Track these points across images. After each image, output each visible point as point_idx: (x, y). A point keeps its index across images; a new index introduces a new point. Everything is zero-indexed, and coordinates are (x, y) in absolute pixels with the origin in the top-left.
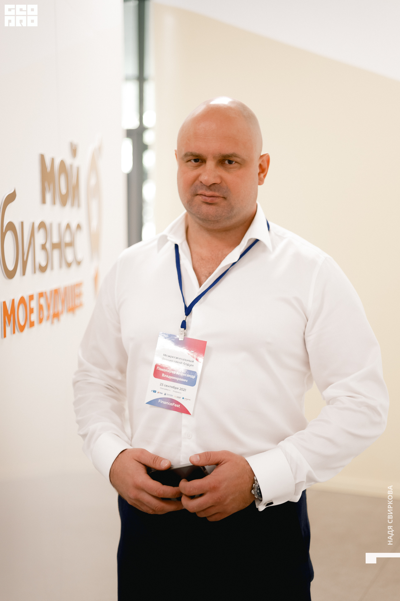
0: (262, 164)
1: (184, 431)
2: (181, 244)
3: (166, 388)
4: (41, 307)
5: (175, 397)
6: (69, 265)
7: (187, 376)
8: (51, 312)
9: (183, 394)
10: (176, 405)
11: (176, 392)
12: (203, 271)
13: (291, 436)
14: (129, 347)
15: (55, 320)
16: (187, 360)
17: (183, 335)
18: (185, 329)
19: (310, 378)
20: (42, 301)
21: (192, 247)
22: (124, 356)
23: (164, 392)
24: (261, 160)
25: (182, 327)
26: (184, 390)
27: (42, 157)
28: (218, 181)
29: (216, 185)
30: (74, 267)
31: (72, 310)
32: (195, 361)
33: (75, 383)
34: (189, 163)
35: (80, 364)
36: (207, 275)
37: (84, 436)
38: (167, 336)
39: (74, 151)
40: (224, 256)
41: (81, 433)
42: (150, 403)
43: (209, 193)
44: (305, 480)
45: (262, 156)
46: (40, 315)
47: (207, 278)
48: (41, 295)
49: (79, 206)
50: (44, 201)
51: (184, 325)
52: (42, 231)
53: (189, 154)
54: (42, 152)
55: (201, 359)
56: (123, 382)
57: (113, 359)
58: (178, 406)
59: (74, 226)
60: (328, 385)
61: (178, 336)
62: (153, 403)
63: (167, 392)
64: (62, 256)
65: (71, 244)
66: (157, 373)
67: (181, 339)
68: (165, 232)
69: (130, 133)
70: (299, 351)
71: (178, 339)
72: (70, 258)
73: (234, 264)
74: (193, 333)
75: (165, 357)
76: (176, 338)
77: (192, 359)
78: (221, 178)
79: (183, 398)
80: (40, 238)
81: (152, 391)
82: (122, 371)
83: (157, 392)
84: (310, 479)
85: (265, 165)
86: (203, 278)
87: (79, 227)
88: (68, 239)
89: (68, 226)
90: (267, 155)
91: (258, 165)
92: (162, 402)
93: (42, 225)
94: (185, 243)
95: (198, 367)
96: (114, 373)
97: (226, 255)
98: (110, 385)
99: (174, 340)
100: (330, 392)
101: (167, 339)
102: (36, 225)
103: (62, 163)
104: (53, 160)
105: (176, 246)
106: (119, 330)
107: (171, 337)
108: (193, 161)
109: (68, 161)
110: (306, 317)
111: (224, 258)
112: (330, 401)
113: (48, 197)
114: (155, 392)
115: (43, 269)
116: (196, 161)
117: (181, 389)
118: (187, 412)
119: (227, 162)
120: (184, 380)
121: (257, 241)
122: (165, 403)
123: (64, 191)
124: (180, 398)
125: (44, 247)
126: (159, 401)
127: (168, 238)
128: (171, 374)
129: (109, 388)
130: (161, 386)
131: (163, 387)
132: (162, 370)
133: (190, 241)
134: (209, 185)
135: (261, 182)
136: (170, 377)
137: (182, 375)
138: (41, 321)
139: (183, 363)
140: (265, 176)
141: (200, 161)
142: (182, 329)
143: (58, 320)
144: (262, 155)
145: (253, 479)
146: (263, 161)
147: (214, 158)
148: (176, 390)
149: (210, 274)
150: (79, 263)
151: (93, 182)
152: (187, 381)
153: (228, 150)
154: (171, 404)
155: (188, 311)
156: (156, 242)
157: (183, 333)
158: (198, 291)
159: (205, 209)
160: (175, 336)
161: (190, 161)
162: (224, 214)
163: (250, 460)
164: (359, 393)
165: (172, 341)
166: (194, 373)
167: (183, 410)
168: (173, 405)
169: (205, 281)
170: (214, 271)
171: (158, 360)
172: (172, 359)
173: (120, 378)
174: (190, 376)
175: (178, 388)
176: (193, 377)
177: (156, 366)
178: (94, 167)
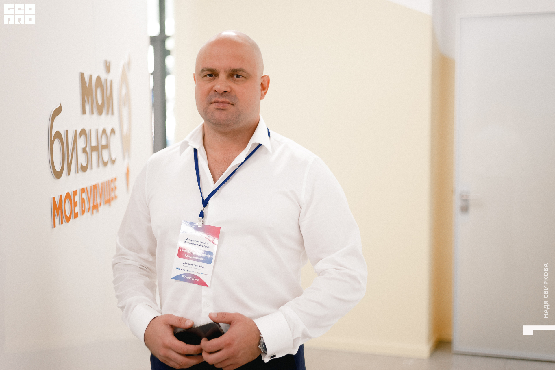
0: (263, 83)
1: (203, 300)
2: (200, 148)
3: (188, 265)
4: (83, 201)
5: (195, 272)
6: (105, 164)
7: (205, 256)
8: (92, 205)
9: (202, 270)
10: (196, 279)
11: (196, 269)
12: (217, 171)
13: (289, 301)
14: (157, 233)
15: (95, 211)
16: (205, 242)
17: (201, 223)
18: (203, 218)
19: (305, 256)
20: (84, 196)
21: (208, 151)
22: (153, 241)
23: (186, 269)
24: (263, 79)
25: (200, 216)
26: (203, 267)
27: (82, 75)
28: (228, 90)
29: (227, 93)
30: (109, 164)
31: (108, 202)
32: (211, 243)
33: (114, 265)
34: (205, 78)
35: (118, 249)
36: (220, 174)
37: (122, 308)
38: (189, 224)
39: (108, 68)
40: (234, 158)
41: (120, 306)
42: (175, 278)
43: (221, 99)
44: (301, 336)
45: (263, 77)
46: (82, 207)
47: (220, 177)
48: (83, 190)
49: (113, 114)
50: (84, 112)
51: (202, 215)
52: (83, 137)
53: (205, 69)
54: (82, 71)
55: (216, 241)
56: (153, 263)
57: (145, 244)
58: (198, 280)
59: (108, 131)
60: (318, 260)
61: (197, 224)
62: (177, 278)
63: (189, 269)
64: (100, 157)
65: (106, 147)
66: (181, 254)
67: (200, 225)
68: (186, 139)
69: (153, 40)
70: (295, 233)
71: (198, 226)
72: (106, 158)
73: (242, 163)
74: (209, 221)
75: (187, 241)
76: (196, 225)
77: (208, 242)
78: (231, 88)
79: (202, 274)
80: (81, 143)
81: (177, 268)
82: (153, 254)
83: (180, 269)
84: (305, 336)
85: (265, 84)
86: (217, 176)
87: (113, 131)
88: (104, 142)
89: (104, 131)
90: (267, 76)
91: (260, 83)
92: (185, 277)
93: (83, 132)
94: (203, 148)
95: (214, 249)
96: (146, 256)
97: (235, 157)
98: (144, 266)
99: (194, 227)
100: (320, 266)
101: (188, 226)
102: (78, 133)
103: (99, 78)
104: (91, 76)
105: (195, 150)
106: (149, 220)
107: (191, 224)
108: (208, 76)
109: (103, 76)
110: (300, 207)
111: (234, 160)
112: (320, 273)
113: (88, 108)
114: (179, 269)
115: (84, 169)
116: (210, 75)
117: (200, 266)
118: (206, 285)
119: (235, 77)
120: (203, 259)
121: (260, 145)
122: (187, 278)
123: (100, 102)
124: (199, 273)
125: (84, 150)
126: (183, 276)
127: (189, 144)
128: (192, 255)
129: (143, 268)
130: (184, 264)
131: (186, 265)
132: (185, 251)
133: (206, 146)
134: (221, 93)
135: (262, 97)
136: (191, 257)
137: (201, 255)
138: (83, 212)
139: (201, 245)
140: (265, 93)
141: (214, 76)
142: (200, 218)
143: (98, 211)
144: (263, 75)
145: (259, 336)
146: (264, 81)
147: (225, 71)
148: (196, 267)
149: (223, 173)
150: (113, 162)
151: (124, 92)
152: (205, 260)
153: (236, 66)
154: (192, 279)
155: (205, 203)
156: (179, 148)
157: (201, 221)
158: (213, 187)
159: (218, 115)
160: (194, 223)
161: (206, 76)
162: (233, 119)
163: (257, 321)
164: (343, 266)
165: (193, 227)
166: (211, 253)
167: (202, 283)
168: (194, 279)
169: (218, 179)
170: (226, 170)
171: (181, 244)
172: (192, 242)
173: (151, 260)
174: (207, 256)
175: (197, 266)
176: (210, 256)
177: (180, 248)
178: (124, 79)
